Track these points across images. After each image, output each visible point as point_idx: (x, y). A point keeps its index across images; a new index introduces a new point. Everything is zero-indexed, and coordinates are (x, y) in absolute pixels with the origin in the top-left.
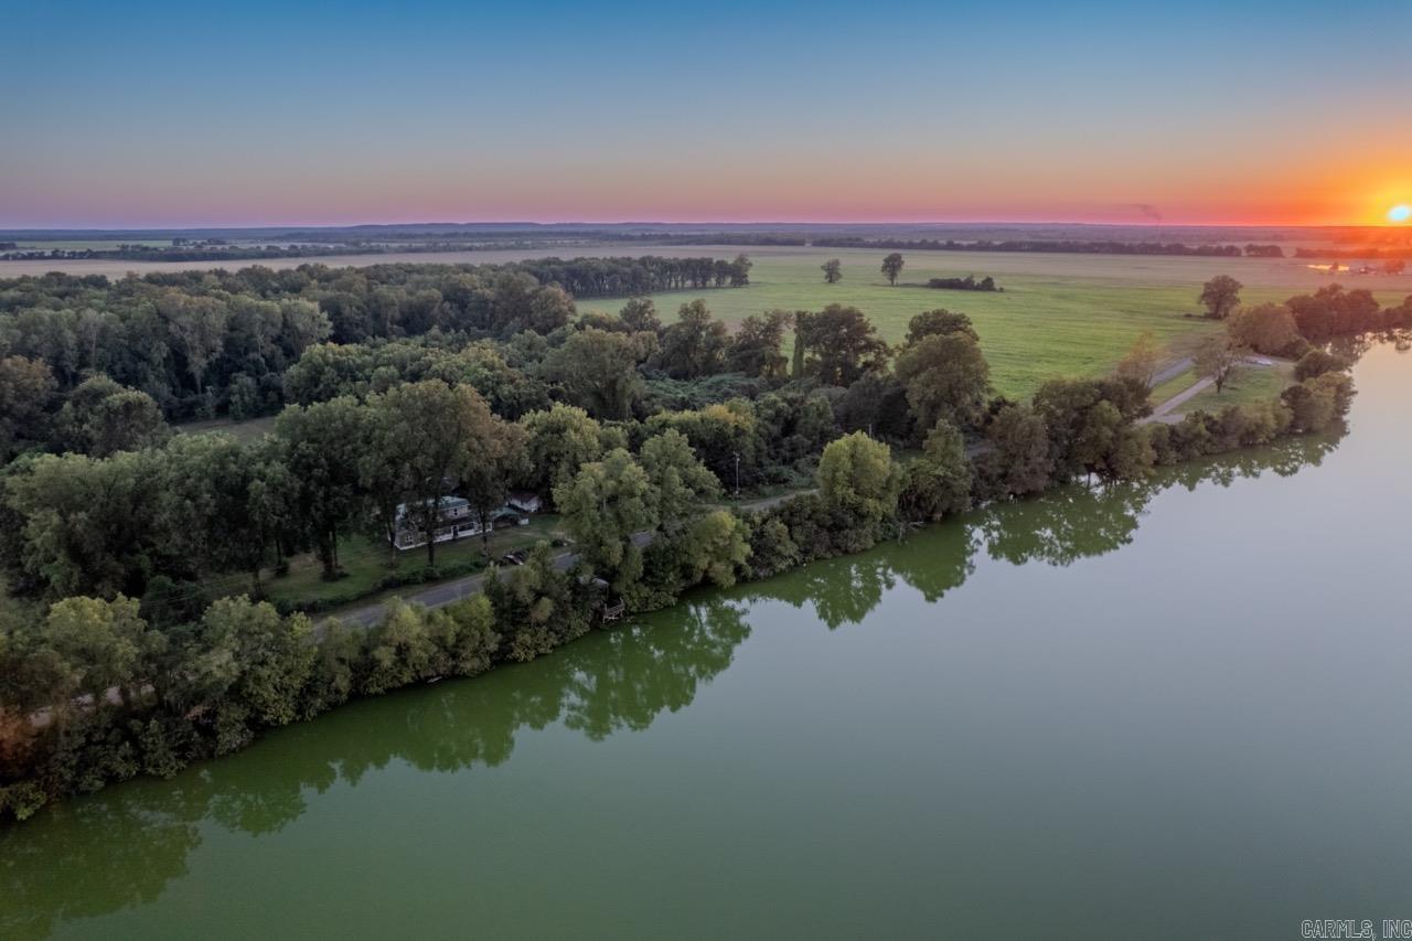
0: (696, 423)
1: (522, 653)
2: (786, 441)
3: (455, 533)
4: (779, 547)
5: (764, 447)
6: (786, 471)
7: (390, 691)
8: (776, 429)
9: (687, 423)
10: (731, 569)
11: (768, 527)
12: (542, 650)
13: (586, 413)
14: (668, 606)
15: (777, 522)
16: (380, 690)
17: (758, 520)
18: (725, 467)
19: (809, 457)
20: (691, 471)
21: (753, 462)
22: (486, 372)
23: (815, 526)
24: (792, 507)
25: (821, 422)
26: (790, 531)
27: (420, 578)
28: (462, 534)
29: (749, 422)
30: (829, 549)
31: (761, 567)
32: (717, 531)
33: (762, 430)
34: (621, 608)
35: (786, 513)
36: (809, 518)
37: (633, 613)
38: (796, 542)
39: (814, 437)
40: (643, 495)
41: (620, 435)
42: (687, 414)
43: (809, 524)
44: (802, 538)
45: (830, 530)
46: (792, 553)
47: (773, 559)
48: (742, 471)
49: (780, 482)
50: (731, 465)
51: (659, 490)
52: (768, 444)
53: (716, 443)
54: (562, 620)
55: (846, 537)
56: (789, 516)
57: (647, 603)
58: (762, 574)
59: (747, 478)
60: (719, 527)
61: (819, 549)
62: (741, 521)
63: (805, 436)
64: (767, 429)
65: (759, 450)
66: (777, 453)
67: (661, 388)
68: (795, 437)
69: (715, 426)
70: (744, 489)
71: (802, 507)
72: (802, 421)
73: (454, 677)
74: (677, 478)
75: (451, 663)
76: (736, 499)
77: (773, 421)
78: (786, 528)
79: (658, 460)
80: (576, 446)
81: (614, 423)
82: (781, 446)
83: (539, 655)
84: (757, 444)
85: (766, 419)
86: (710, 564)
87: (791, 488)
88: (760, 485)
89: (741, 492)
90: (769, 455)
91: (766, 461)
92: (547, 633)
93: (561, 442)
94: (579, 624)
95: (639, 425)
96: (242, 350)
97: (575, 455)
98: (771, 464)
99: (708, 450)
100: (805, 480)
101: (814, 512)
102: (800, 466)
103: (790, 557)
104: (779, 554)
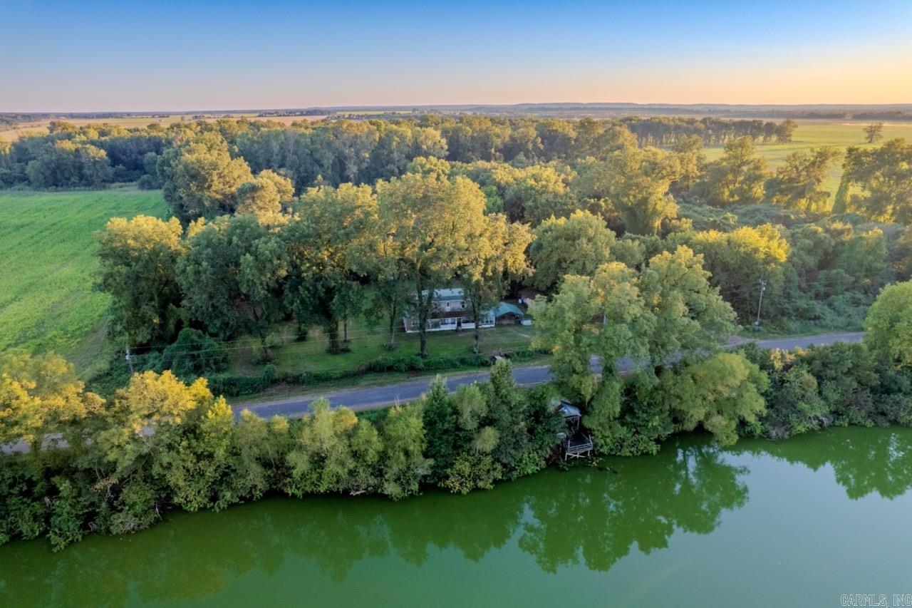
0: (720, 245)
1: (457, 485)
2: (822, 274)
3: (459, 324)
4: (802, 405)
5: (796, 278)
6: (818, 307)
7: (307, 495)
8: (812, 261)
9: (712, 245)
10: (734, 424)
11: (790, 376)
12: (481, 484)
13: (605, 223)
14: (647, 454)
15: (804, 372)
16: (299, 493)
17: (778, 365)
18: (747, 295)
19: (848, 295)
20: (702, 300)
21: (781, 293)
22: (533, 182)
23: (855, 385)
24: (827, 357)
25: (871, 257)
26: (819, 384)
27: (403, 366)
28: (464, 326)
29: (781, 251)
30: (869, 415)
31: (774, 425)
32: (722, 378)
33: (795, 259)
34: (589, 447)
35: (817, 363)
36: (849, 372)
37: (602, 455)
38: (825, 399)
39: (858, 274)
40: (634, 321)
41: (636, 248)
42: (713, 236)
43: (848, 380)
44: (834, 397)
45: (873, 390)
46: (819, 415)
47: (793, 418)
48: (766, 301)
49: (810, 319)
50: (754, 294)
51: (655, 318)
52: (800, 275)
53: (740, 267)
54: (512, 451)
55: (898, 403)
56: (821, 366)
57: (622, 446)
58: (774, 433)
59: (771, 309)
60: (724, 374)
61: (858, 415)
62: (756, 367)
63: (847, 272)
64: (801, 260)
65: (788, 281)
66: (810, 286)
67: (695, 212)
68: (834, 271)
69: (742, 249)
70: (766, 321)
71: (842, 359)
72: (844, 255)
73: (376, 497)
74: (681, 308)
75: (372, 481)
76: (754, 331)
77: (809, 252)
78: (814, 381)
79: (661, 281)
80: (585, 256)
81: (633, 236)
82: (815, 279)
83: (476, 489)
84: (789, 274)
85: (802, 249)
86: (708, 415)
87: (822, 327)
88: (785, 319)
89: (761, 324)
90: (799, 287)
91: (795, 293)
92: (493, 463)
93: (572, 249)
94: (531, 460)
95: (660, 241)
96: (384, 162)
97: (584, 263)
98: (801, 297)
99: (729, 275)
100: (841, 320)
101: (856, 366)
102: (836, 304)
103: (816, 418)
104: (800, 412)
